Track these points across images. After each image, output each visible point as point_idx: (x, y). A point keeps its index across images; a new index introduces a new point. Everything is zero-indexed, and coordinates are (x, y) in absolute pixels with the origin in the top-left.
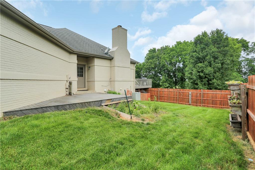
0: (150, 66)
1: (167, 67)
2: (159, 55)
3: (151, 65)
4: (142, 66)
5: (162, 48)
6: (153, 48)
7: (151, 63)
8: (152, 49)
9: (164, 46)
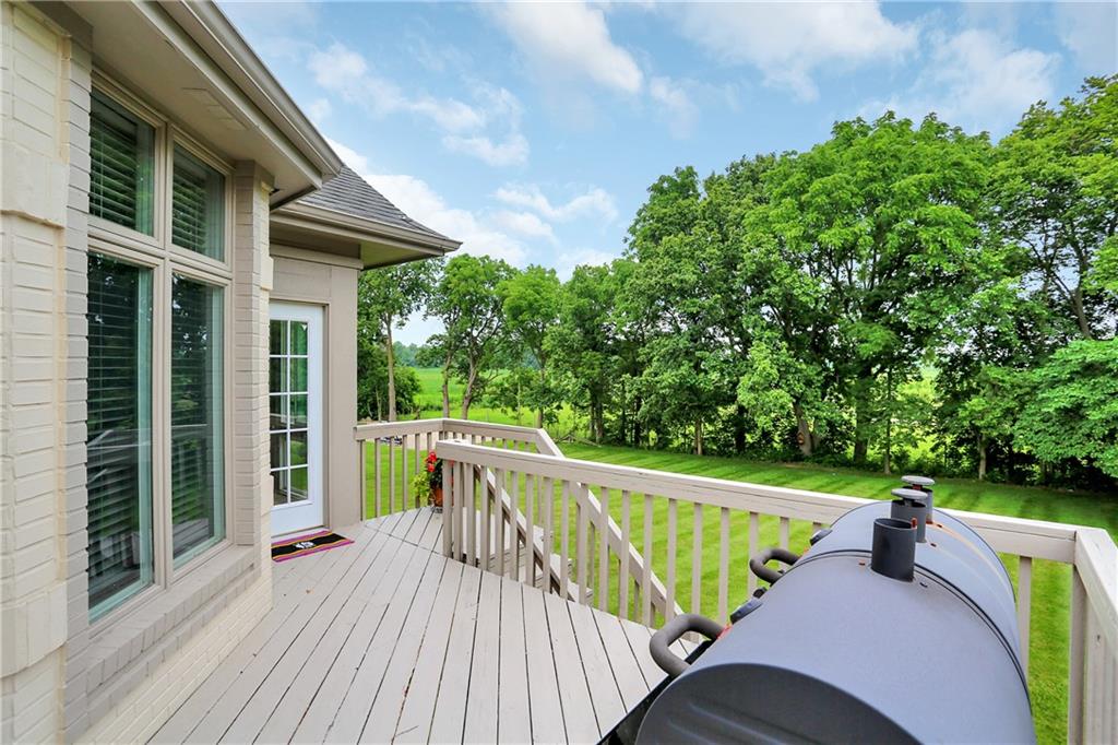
0: (666, 273)
1: (788, 281)
2: (724, 207)
3: (671, 271)
4: (614, 279)
5: (734, 167)
6: (677, 170)
7: (677, 257)
8: (672, 174)
9: (751, 158)
